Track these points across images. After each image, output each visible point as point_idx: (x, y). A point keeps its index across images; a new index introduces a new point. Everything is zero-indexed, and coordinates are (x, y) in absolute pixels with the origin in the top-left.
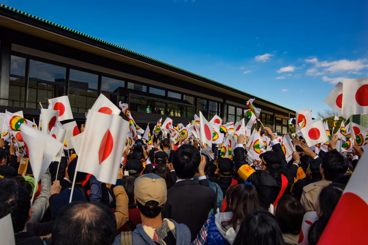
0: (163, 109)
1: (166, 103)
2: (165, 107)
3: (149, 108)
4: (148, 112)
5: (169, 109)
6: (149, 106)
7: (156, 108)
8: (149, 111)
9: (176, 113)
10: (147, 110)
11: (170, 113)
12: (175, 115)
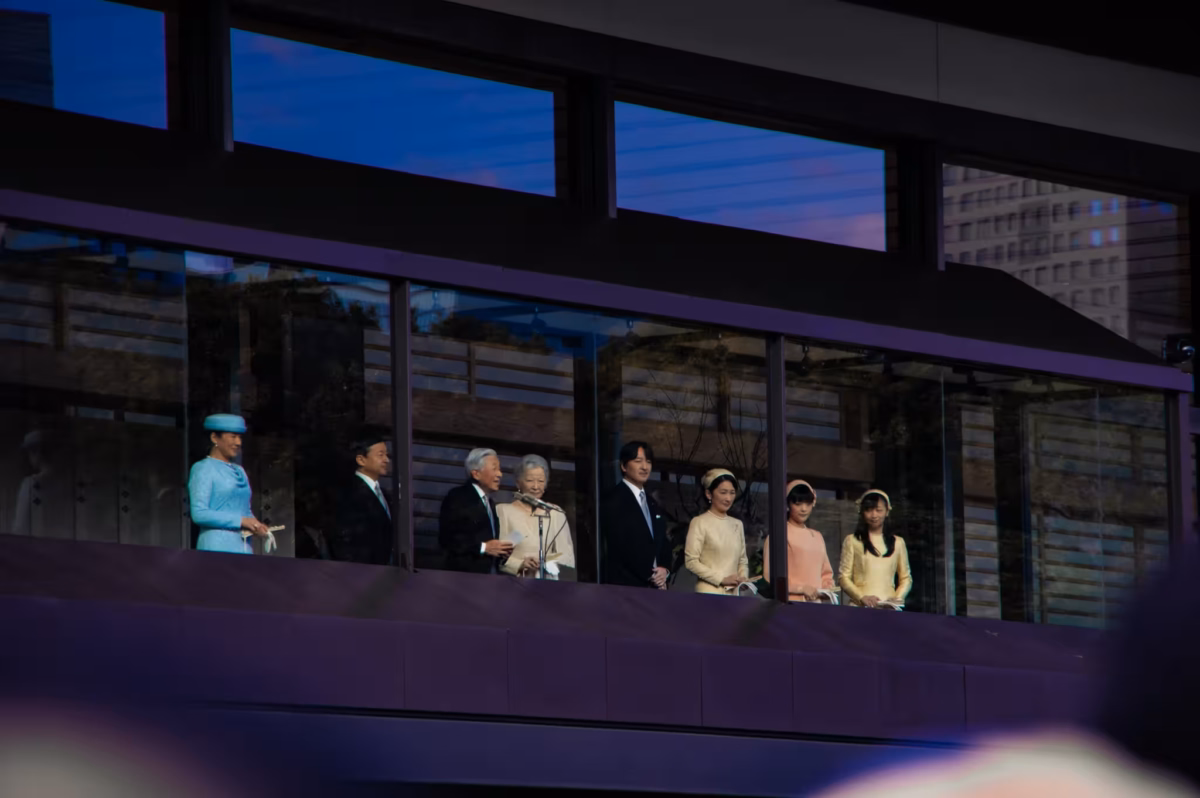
0: (536, 472)
1: (573, 342)
2: (563, 429)
3: (250, 457)
4: (215, 542)
5: (641, 465)
6: (233, 422)
7: (378, 454)
8: (238, 515)
9: (804, 542)
10: (201, 510)
11: (671, 548)
12: (776, 588)
